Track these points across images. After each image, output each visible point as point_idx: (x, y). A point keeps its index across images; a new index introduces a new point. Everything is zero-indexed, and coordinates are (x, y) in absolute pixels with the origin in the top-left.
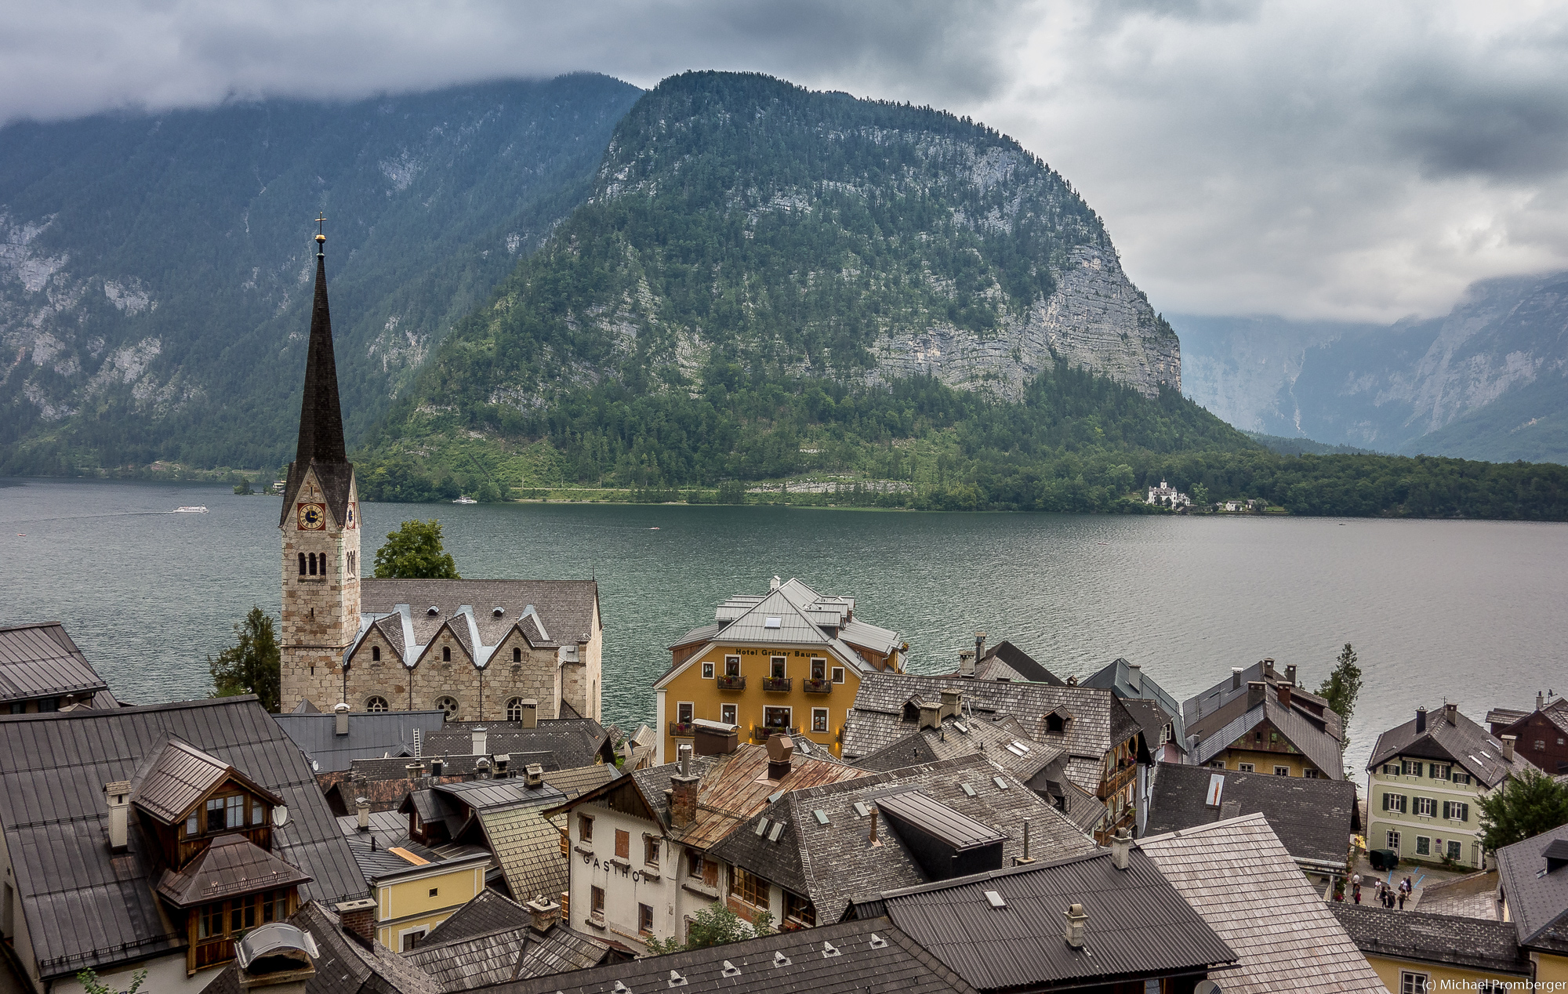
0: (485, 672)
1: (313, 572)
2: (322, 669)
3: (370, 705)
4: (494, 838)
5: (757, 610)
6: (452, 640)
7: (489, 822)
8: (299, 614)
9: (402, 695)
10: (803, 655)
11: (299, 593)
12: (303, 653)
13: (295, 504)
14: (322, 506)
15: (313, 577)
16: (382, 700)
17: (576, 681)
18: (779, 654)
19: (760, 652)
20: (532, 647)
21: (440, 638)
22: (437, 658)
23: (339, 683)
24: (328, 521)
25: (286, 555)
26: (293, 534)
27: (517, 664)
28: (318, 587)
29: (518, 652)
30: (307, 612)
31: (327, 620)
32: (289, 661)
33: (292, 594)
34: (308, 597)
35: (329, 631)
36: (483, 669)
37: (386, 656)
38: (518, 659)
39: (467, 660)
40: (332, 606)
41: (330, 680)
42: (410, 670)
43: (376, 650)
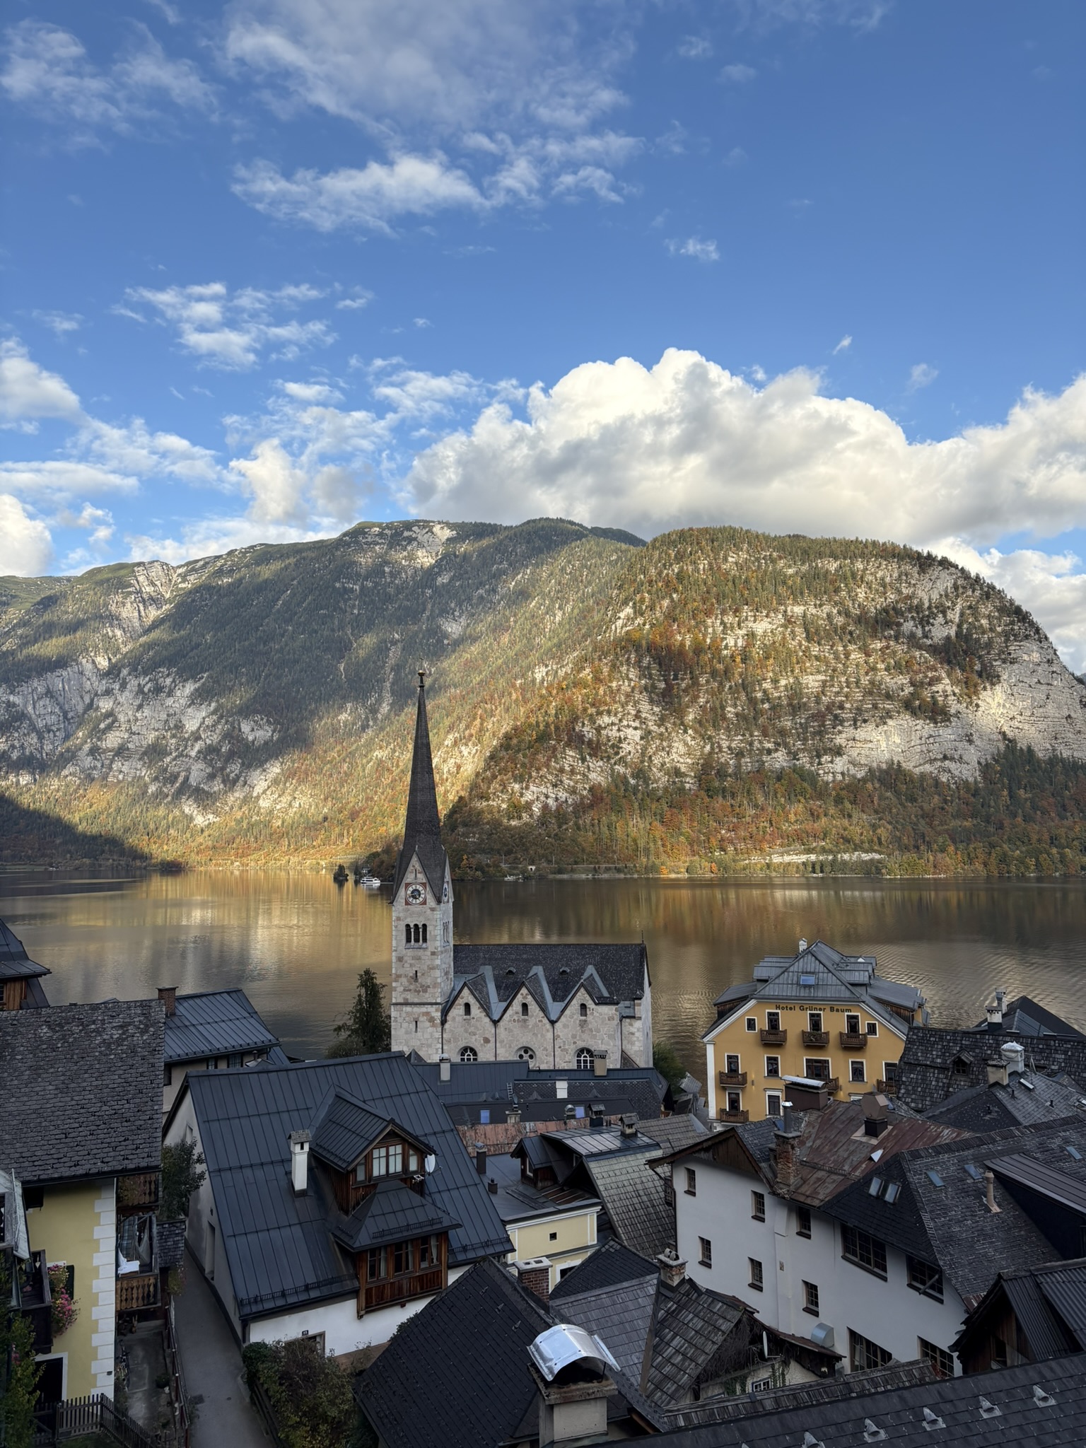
0: (557, 1025)
1: (417, 940)
2: (423, 1020)
3: (463, 1054)
4: (600, 1183)
5: (791, 969)
6: (530, 997)
7: (595, 1168)
8: (406, 976)
9: (489, 1045)
10: (837, 1010)
11: (405, 958)
12: (408, 1009)
13: (403, 885)
14: (424, 885)
15: (417, 945)
16: (472, 1050)
17: (633, 1034)
18: (816, 1009)
19: (797, 1008)
20: (596, 1004)
21: (519, 996)
22: (517, 1013)
23: (438, 1035)
24: (428, 897)
25: (396, 927)
26: (401, 908)
27: (584, 1018)
28: (420, 953)
29: (583, 1007)
30: (412, 974)
31: (428, 981)
32: (398, 1016)
33: (400, 959)
34: (413, 961)
35: (430, 990)
36: (556, 1022)
37: (475, 1011)
38: (584, 1014)
39: (542, 1014)
40: (432, 969)
41: (430, 1032)
42: (495, 1022)
43: (467, 1006)
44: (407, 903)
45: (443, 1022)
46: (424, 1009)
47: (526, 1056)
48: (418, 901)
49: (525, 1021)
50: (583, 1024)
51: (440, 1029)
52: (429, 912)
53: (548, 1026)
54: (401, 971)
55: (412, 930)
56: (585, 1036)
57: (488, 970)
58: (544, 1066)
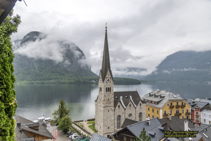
2: (110, 111)
6: (131, 103)
9: (124, 114)
10: (180, 101)
11: (106, 96)
12: (107, 108)
13: (106, 78)
14: (110, 78)
19: (175, 101)
20: (143, 103)
21: (129, 103)
23: (113, 113)
24: (111, 81)
25: (104, 88)
26: (105, 84)
27: (140, 106)
28: (109, 94)
29: (140, 104)
30: (108, 99)
31: (111, 101)
32: (104, 110)
33: (105, 96)
34: (108, 96)
35: (112, 103)
36: (136, 108)
37: (121, 107)
38: (140, 105)
39: (133, 106)
40: (112, 98)
41: (112, 113)
42: (125, 109)
43: (119, 106)
44: (106, 82)
45: (114, 110)
46: (110, 108)
47: (130, 116)
48: (109, 82)
49: (130, 108)
50: (141, 107)
51: (114, 112)
52: (111, 84)
53: (135, 109)
54: (105, 99)
55: (107, 89)
56: (141, 110)
57: (121, 97)
58: (134, 117)
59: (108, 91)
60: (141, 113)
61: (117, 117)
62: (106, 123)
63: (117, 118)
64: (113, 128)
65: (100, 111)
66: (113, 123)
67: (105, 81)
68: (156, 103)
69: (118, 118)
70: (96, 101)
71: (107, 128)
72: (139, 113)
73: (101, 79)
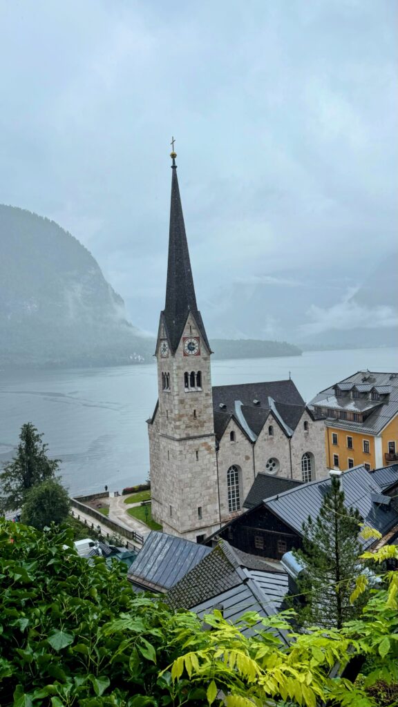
0: (292, 439)
2: (203, 452)
6: (274, 421)
8: (187, 415)
9: (249, 461)
11: (186, 400)
12: (190, 442)
13: (182, 339)
14: (198, 339)
15: (193, 389)
16: (237, 467)
20: (314, 420)
21: (267, 421)
22: (266, 434)
23: (214, 460)
24: (202, 348)
25: (177, 375)
26: (180, 359)
27: (306, 431)
28: (197, 395)
29: (306, 424)
30: (191, 413)
31: (204, 417)
32: (183, 449)
33: (182, 402)
34: (192, 403)
35: (206, 425)
36: (291, 437)
37: (239, 436)
38: (306, 428)
39: (282, 432)
40: (207, 407)
41: (208, 458)
42: (253, 443)
43: (232, 434)
44: (185, 355)
45: (217, 449)
46: (203, 441)
47: (271, 465)
48: (193, 352)
49: (272, 439)
50: (307, 435)
51: (215, 455)
52: (202, 361)
53: (286, 440)
54: (183, 412)
55: (189, 377)
56: (308, 444)
57: (238, 404)
58: (284, 470)
59: (193, 385)
60: (308, 455)
61: (228, 472)
62: (191, 496)
63: (228, 476)
64: (216, 511)
65: (166, 454)
66: (215, 493)
67: (180, 351)
68: (361, 418)
69: (232, 475)
70: (151, 422)
71: (194, 513)
72: (301, 454)
73: (166, 343)
